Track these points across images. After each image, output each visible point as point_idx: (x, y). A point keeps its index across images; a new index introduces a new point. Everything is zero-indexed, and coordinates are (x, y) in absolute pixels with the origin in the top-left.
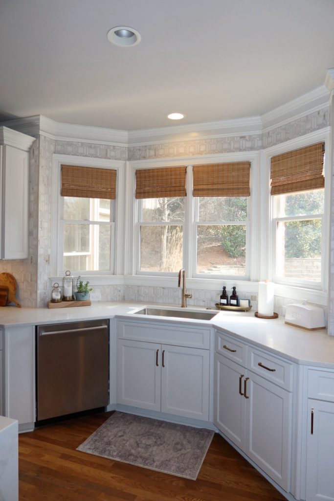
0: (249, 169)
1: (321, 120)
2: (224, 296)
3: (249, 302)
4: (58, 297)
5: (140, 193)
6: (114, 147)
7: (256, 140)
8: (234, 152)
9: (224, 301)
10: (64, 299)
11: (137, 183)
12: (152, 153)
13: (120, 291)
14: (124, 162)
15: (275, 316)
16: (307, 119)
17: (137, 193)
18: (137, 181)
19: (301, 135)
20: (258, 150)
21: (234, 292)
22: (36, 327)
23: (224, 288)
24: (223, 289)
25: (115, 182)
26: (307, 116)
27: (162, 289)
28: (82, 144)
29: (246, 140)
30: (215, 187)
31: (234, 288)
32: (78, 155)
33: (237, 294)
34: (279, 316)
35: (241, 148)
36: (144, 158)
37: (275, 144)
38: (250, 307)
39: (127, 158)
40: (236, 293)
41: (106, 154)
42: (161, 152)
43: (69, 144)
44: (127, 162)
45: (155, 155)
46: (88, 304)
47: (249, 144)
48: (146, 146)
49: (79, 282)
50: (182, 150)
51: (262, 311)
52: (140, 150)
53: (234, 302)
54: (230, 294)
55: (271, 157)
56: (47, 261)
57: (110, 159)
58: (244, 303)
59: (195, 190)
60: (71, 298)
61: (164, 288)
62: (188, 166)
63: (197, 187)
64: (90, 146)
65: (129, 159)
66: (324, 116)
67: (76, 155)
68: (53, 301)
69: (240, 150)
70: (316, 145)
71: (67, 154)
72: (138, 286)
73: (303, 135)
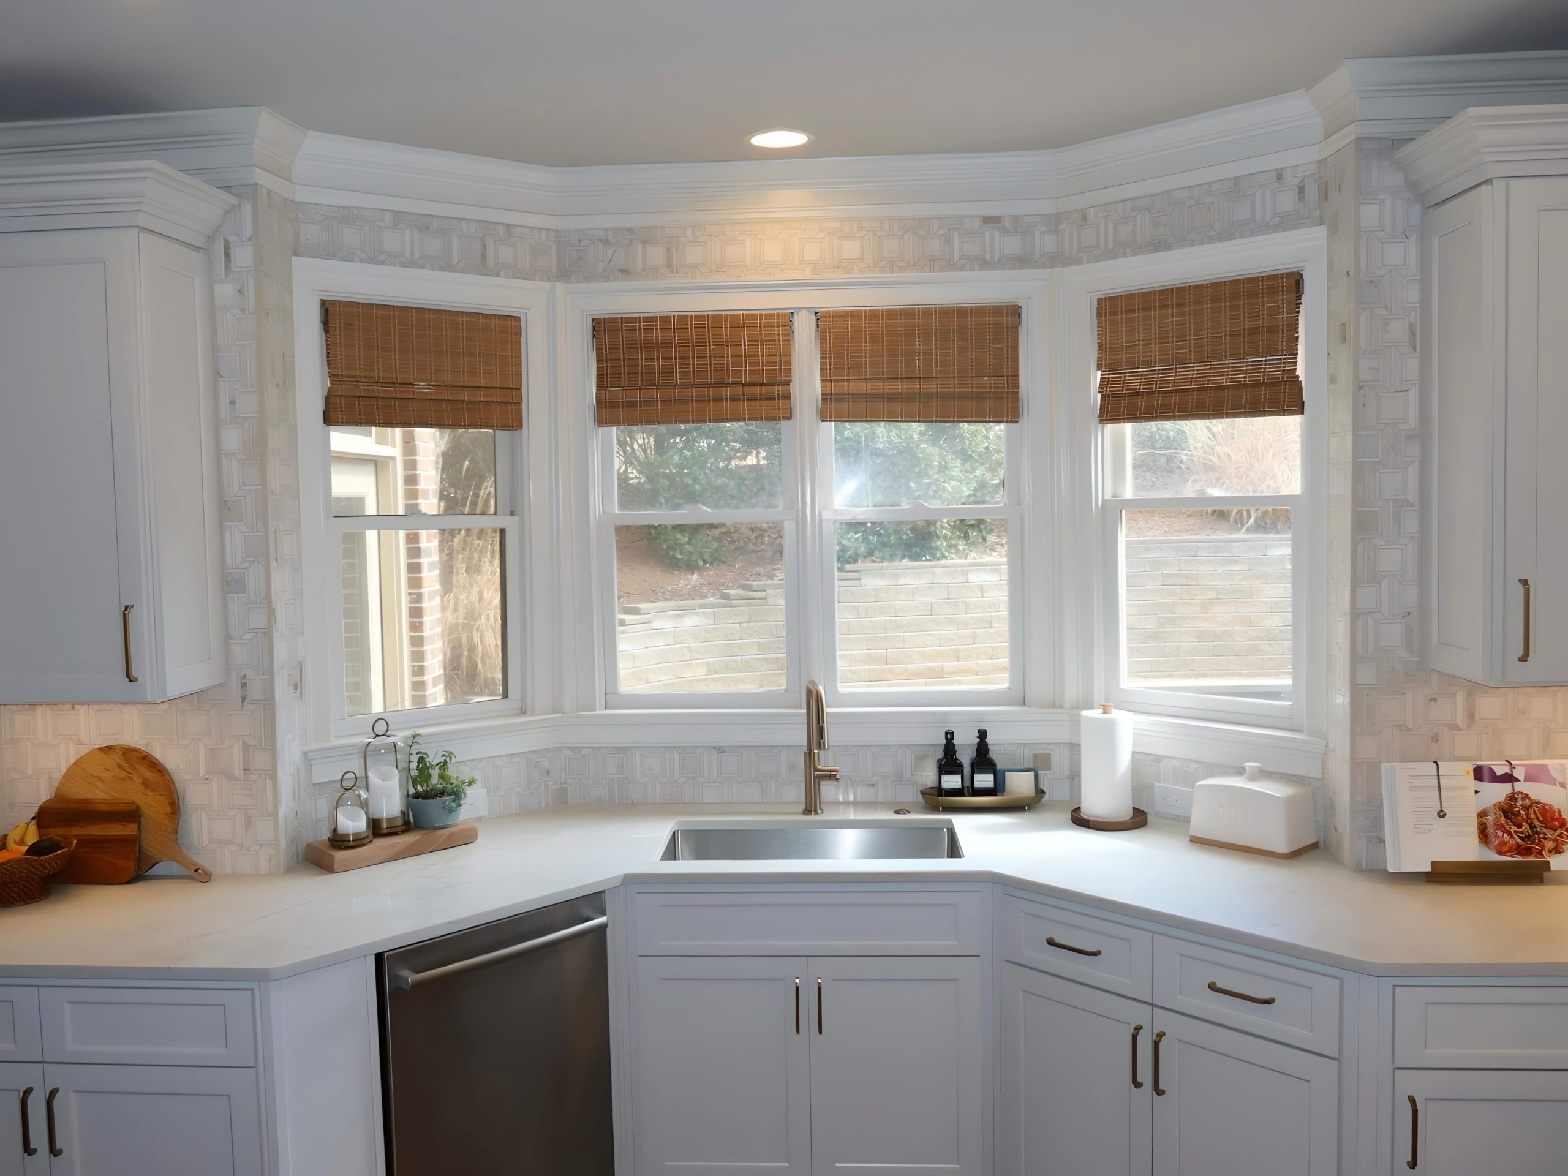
0: (1015, 330)
1: (1288, 201)
2: (949, 763)
3: (1036, 777)
4: (353, 823)
5: (613, 405)
6: (509, 227)
7: (1037, 235)
8: (962, 268)
9: (952, 781)
10: (376, 828)
11: (599, 369)
12: (657, 255)
13: (548, 772)
14: (547, 285)
15: (1138, 820)
16: (1237, 188)
17: (600, 404)
18: (599, 361)
19: (1211, 240)
20: (1043, 266)
21: (982, 748)
22: (379, 957)
23: (950, 736)
24: (944, 741)
25: (519, 365)
26: (1236, 180)
27: (715, 753)
28: (397, 216)
29: (1004, 231)
30: (900, 387)
31: (982, 734)
32: (383, 263)
33: (994, 754)
34: (1149, 818)
35: (988, 257)
36: (626, 272)
37: (1111, 255)
38: (1040, 792)
39: (555, 270)
40: (987, 751)
41: (484, 256)
42: (693, 254)
43: (348, 216)
44: (560, 287)
45: (669, 265)
46: (466, 838)
47: (1013, 245)
48: (630, 230)
49: (415, 758)
50: (773, 252)
51: (1094, 804)
52: (605, 242)
53: (984, 780)
54: (965, 757)
55: (1096, 296)
56: (296, 688)
57: (498, 275)
58: (1020, 784)
59: (826, 397)
60: (400, 822)
61: (720, 750)
62: (801, 309)
63: (833, 388)
64: (424, 225)
65: (564, 274)
66: (1301, 190)
67: (373, 260)
68: (339, 841)
69: (984, 264)
70: (1272, 278)
71: (343, 259)
72: (621, 750)
73: (1220, 240)
